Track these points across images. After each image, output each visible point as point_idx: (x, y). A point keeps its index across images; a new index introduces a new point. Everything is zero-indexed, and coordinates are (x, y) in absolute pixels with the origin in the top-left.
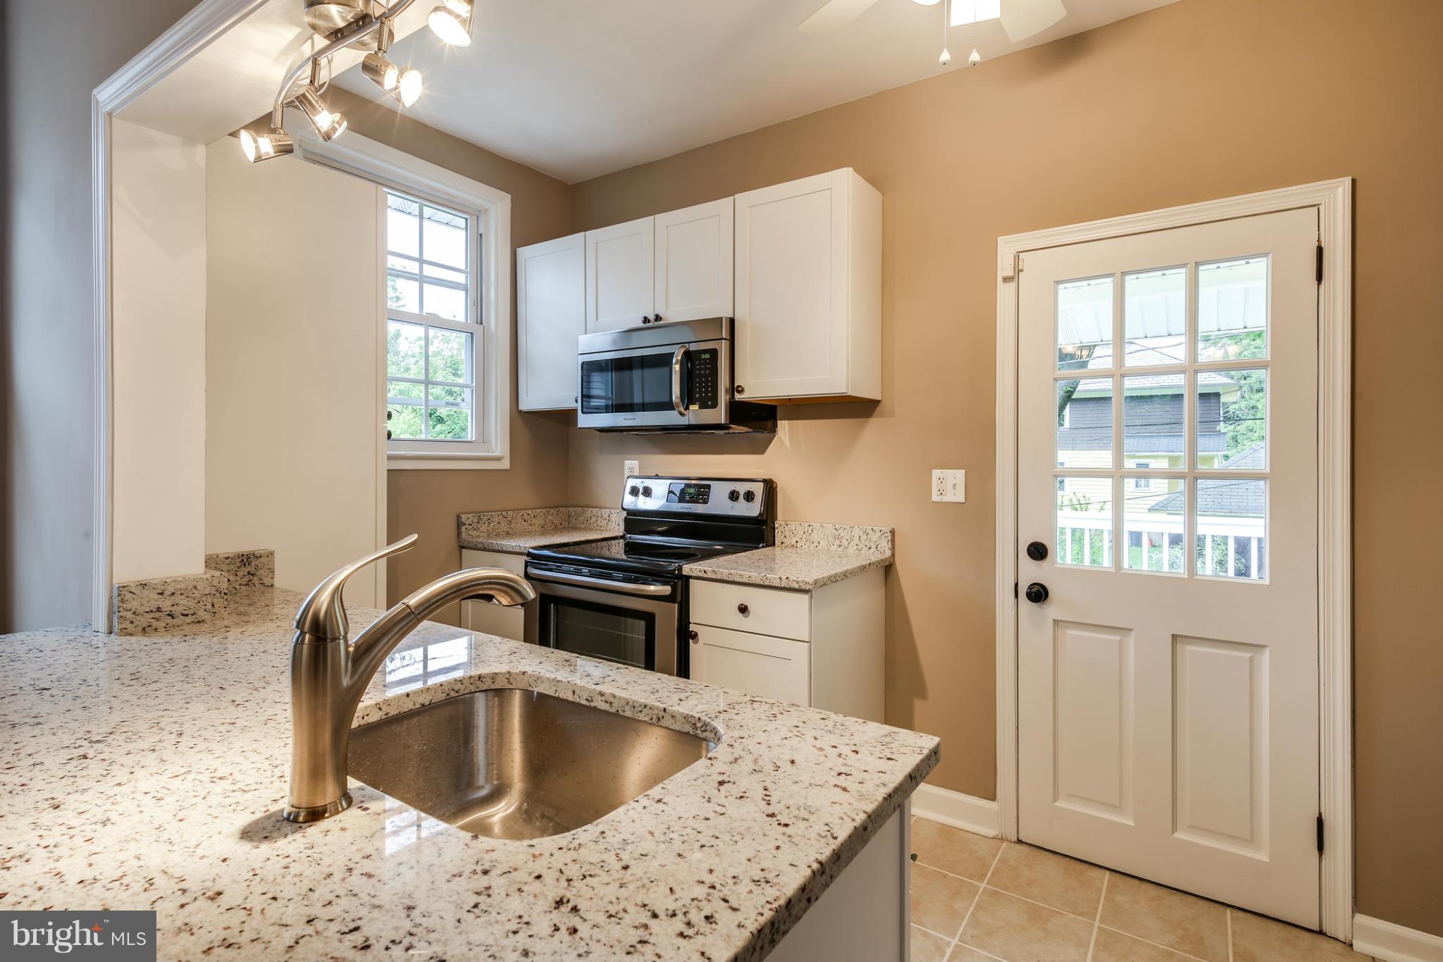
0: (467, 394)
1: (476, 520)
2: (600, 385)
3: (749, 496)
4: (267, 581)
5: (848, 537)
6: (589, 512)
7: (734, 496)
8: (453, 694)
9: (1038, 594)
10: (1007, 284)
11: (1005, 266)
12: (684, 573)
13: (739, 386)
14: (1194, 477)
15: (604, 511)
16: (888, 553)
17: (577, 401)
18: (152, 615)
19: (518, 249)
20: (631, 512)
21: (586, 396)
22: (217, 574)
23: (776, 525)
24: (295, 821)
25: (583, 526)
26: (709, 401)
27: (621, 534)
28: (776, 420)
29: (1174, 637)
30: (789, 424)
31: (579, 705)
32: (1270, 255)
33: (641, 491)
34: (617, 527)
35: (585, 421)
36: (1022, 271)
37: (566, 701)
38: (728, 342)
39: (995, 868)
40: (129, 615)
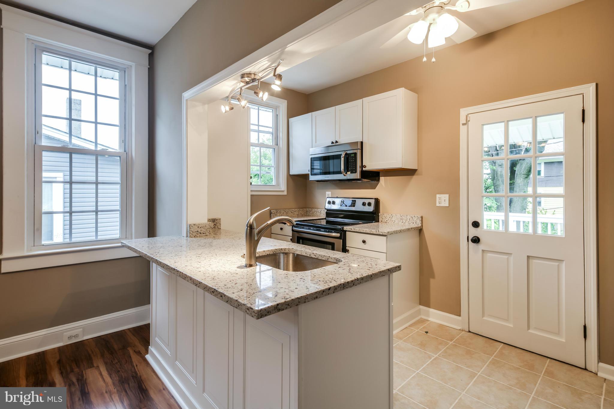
0: (272, 169)
1: (276, 212)
2: (317, 165)
3: (369, 204)
4: (219, 227)
5: (405, 219)
6: (314, 210)
7: (364, 204)
8: (275, 253)
9: (476, 240)
10: (464, 126)
11: (463, 120)
12: (344, 229)
13: (364, 165)
14: (535, 197)
15: (319, 210)
16: (420, 225)
17: (309, 171)
18: (196, 233)
19: (289, 119)
20: (328, 210)
21: (312, 169)
22: (211, 223)
23: (379, 215)
24: (247, 267)
25: (312, 215)
26: (354, 171)
27: (325, 218)
28: (379, 177)
29: (528, 257)
30: (384, 178)
31: (307, 256)
32: (564, 113)
33: (332, 202)
34: (323, 215)
35: (312, 178)
36: (469, 121)
37: (304, 256)
38: (360, 150)
39: (457, 338)
40: (191, 232)
